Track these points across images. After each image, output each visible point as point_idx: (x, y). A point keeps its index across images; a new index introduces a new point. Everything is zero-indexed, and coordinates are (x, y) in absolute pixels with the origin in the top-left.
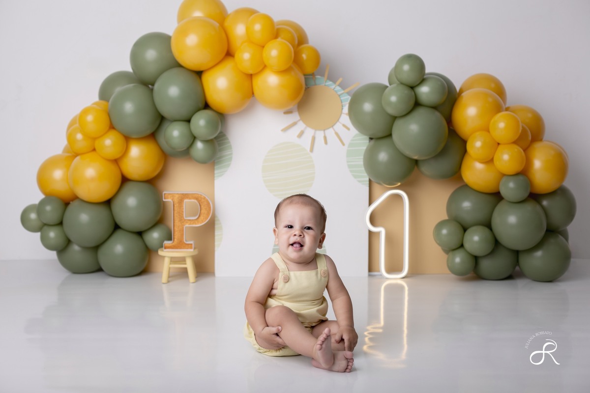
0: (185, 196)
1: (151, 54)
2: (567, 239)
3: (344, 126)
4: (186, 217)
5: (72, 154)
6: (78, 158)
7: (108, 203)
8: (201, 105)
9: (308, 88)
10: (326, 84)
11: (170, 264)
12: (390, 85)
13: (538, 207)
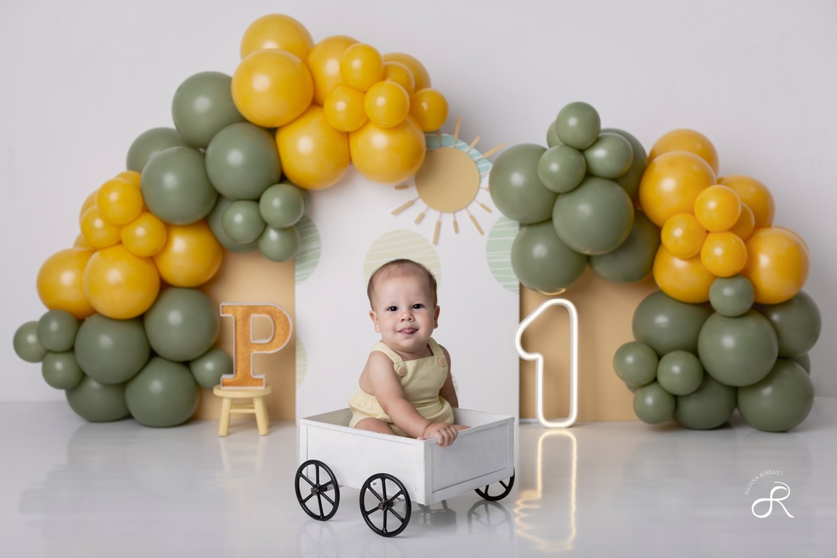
0: (252, 309)
1: (202, 104)
2: (807, 369)
3: (483, 206)
4: (253, 340)
5: (88, 248)
6: (96, 255)
7: (140, 320)
8: (276, 177)
9: (431, 151)
10: (458, 145)
11: (231, 408)
12: (550, 146)
13: (766, 324)
